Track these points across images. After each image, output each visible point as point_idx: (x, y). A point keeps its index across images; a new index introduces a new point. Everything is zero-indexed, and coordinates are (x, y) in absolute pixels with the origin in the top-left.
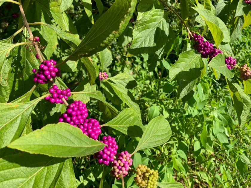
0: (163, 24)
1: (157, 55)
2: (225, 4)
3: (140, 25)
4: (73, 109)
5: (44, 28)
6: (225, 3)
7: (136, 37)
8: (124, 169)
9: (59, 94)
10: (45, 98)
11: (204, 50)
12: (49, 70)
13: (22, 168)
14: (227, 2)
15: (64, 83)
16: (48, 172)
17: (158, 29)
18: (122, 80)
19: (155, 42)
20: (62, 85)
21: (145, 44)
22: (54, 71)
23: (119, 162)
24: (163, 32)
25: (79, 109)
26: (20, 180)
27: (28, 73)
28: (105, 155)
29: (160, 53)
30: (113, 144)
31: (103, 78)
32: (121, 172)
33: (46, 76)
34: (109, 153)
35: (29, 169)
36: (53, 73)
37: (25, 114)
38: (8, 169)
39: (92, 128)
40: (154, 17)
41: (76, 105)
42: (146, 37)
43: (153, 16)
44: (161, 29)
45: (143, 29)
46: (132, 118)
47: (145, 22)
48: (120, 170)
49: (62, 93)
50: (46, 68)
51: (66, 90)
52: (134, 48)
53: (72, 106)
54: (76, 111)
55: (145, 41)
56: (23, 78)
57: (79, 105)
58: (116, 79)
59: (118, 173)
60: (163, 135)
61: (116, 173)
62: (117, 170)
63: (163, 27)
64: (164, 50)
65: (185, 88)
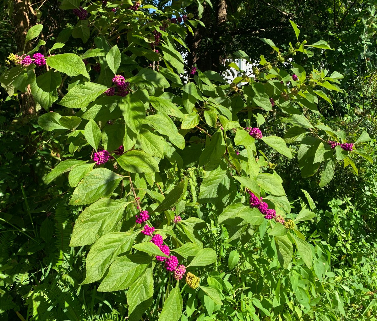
0: (225, 180)
1: (223, 203)
2: (308, 149)
3: (206, 182)
4: (155, 238)
5: (138, 181)
6: (308, 147)
7: (203, 191)
8: (180, 273)
9: (149, 230)
10: (141, 232)
11: (254, 203)
12: (144, 216)
13: (132, 262)
14: (310, 146)
15: (151, 224)
16: (142, 267)
17: (221, 184)
18: (192, 222)
19: (217, 194)
20: (150, 225)
21: (210, 196)
22: (147, 217)
23: (178, 269)
24: (225, 187)
25: (158, 239)
26: (130, 268)
27: (129, 216)
28: (170, 265)
29: (226, 201)
30: (175, 259)
31: (178, 220)
32: (178, 275)
33: (143, 220)
34: (172, 264)
35: (134, 264)
36: (147, 218)
37: (133, 238)
38: (126, 261)
39: (165, 249)
40: (217, 176)
41: (157, 237)
42: (211, 190)
43: (215, 176)
44: (223, 184)
45: (208, 185)
46: (193, 250)
47: (209, 180)
48: (178, 273)
49: (150, 229)
50: (143, 215)
51: (152, 228)
52: (201, 198)
53: (155, 237)
54: (157, 240)
55: (210, 193)
56: (125, 219)
57: (158, 236)
58: (187, 222)
59: (177, 275)
60: (210, 260)
61: (175, 275)
62: (176, 273)
63: (225, 183)
64: (229, 199)
65: (238, 232)
